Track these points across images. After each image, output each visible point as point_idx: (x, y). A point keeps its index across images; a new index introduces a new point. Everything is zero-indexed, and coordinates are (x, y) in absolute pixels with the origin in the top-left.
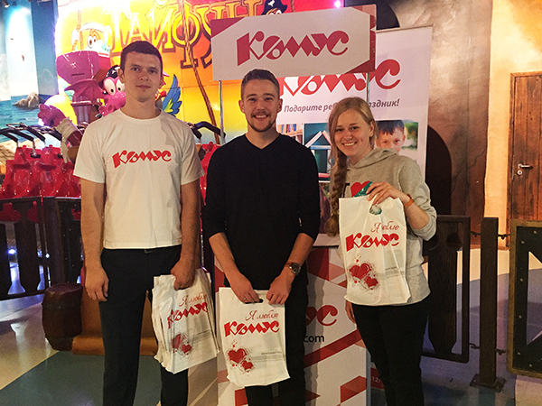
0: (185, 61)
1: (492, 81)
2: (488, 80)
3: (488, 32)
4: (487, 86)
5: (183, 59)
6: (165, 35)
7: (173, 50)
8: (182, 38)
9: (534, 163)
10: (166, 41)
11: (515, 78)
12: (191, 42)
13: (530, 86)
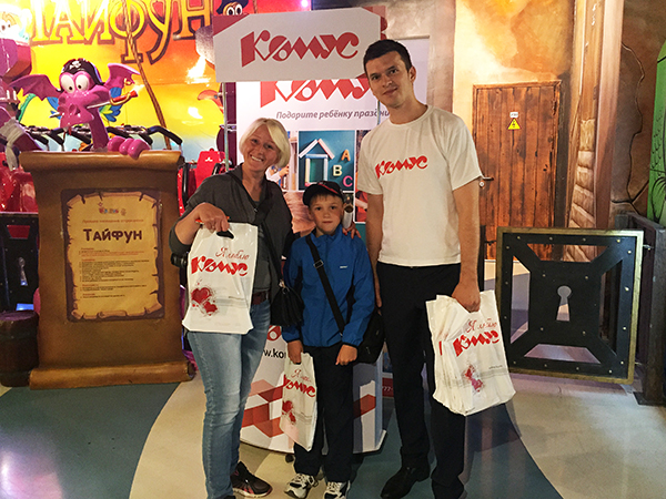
0: (127, 55)
1: (455, 92)
2: (452, 91)
3: (451, 42)
4: (451, 97)
5: (124, 53)
6: (101, 24)
7: (112, 42)
8: (122, 28)
9: (495, 174)
10: (102, 31)
11: (477, 90)
12: (134, 34)
13: (491, 99)
